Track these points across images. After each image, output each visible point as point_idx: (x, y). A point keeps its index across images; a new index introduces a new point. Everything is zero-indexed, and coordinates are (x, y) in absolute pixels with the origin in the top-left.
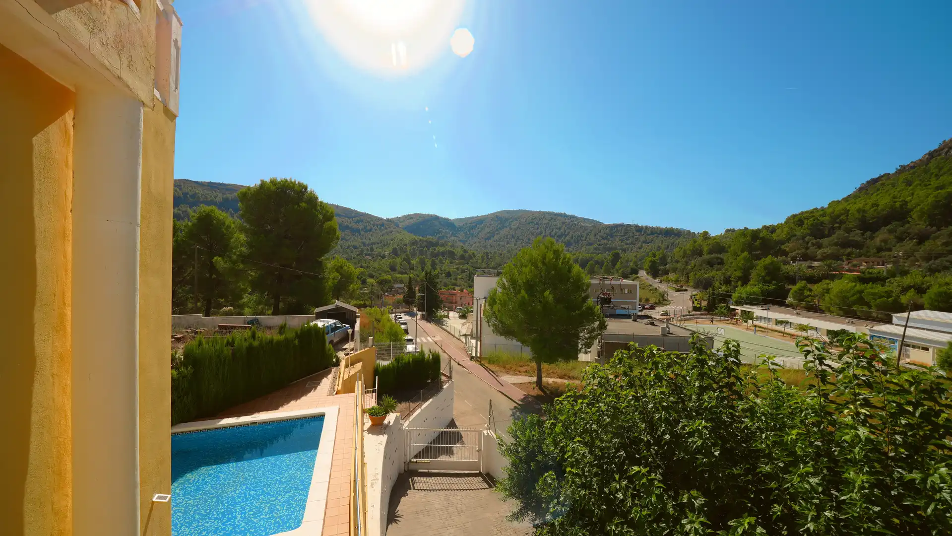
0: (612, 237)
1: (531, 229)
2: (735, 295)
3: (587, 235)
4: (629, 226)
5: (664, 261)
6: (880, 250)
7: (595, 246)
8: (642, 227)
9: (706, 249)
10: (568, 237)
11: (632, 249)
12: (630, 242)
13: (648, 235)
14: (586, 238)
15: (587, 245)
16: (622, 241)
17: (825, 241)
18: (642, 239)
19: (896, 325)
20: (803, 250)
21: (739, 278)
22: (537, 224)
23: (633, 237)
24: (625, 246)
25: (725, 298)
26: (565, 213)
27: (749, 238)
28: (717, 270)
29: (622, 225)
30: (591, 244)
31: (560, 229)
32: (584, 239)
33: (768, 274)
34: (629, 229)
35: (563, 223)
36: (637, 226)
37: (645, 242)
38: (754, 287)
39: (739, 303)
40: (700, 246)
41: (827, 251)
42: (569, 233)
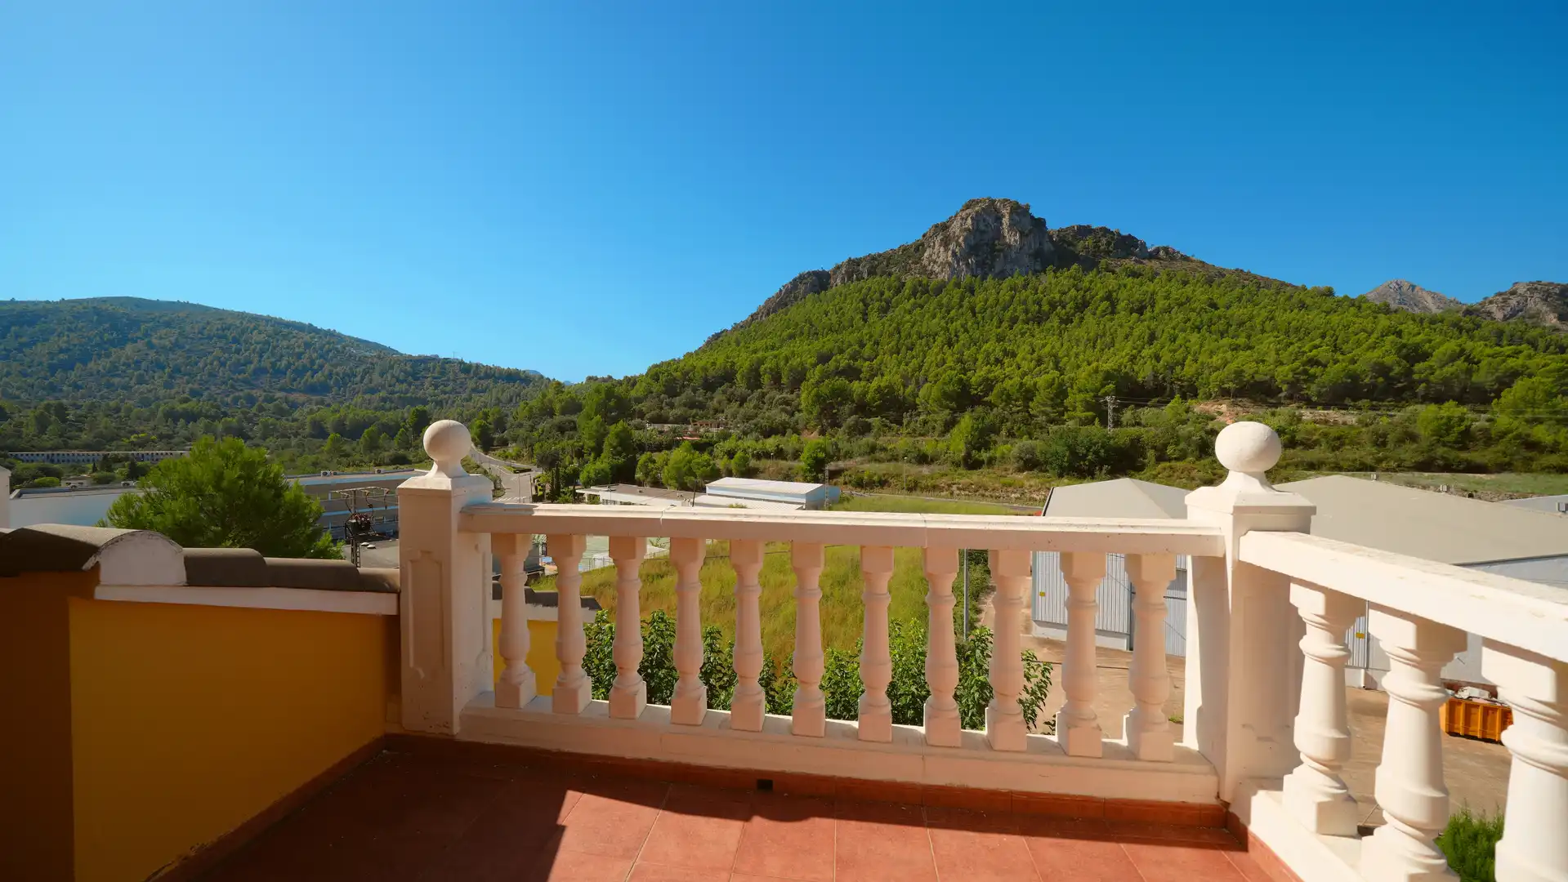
0: (417, 379)
1: (217, 352)
2: (583, 477)
3: (366, 372)
4: (447, 361)
5: (500, 424)
6: (716, 411)
7: (383, 394)
8: (470, 366)
9: (557, 407)
10: (320, 374)
11: (454, 402)
12: (448, 389)
13: (480, 379)
14: (362, 379)
15: (365, 393)
16: (436, 387)
17: (677, 400)
18: (471, 384)
19: (709, 494)
20: (657, 411)
21: (593, 449)
22: (236, 341)
23: (454, 381)
24: (443, 396)
25: (572, 479)
26: (310, 325)
27: (603, 396)
28: (569, 439)
29: (435, 359)
30: (373, 391)
31: (299, 356)
32: (358, 379)
33: (621, 444)
34: (447, 366)
35: (307, 345)
36: (462, 363)
37: (474, 390)
38: (603, 464)
39: (587, 485)
40: (551, 401)
41: (678, 411)
42: (321, 367)
